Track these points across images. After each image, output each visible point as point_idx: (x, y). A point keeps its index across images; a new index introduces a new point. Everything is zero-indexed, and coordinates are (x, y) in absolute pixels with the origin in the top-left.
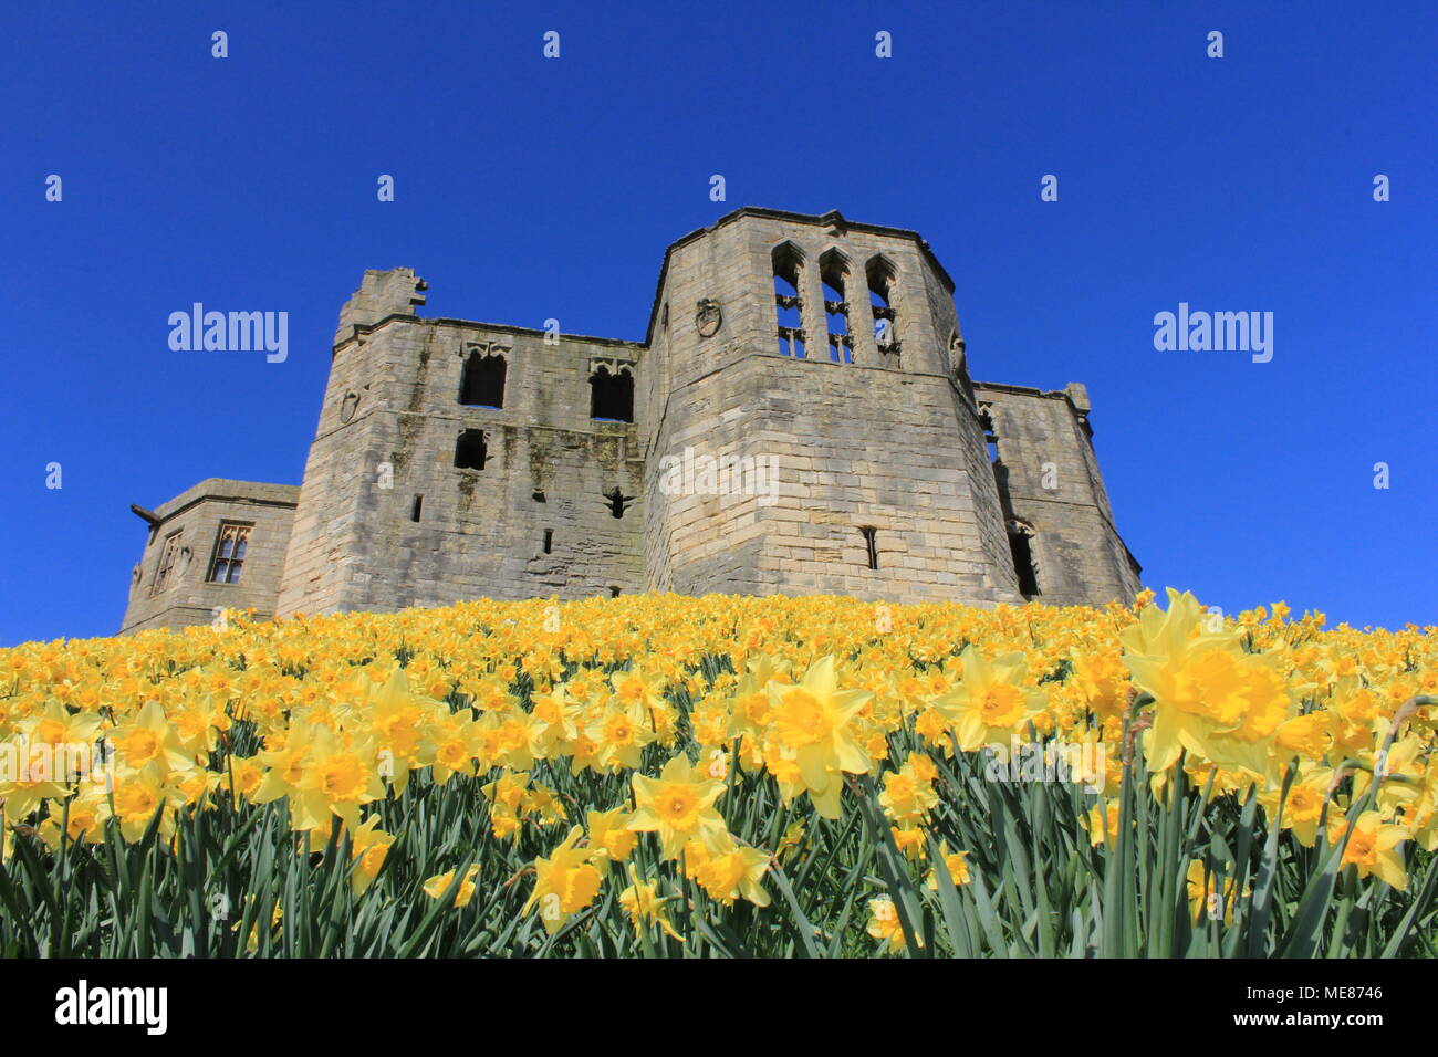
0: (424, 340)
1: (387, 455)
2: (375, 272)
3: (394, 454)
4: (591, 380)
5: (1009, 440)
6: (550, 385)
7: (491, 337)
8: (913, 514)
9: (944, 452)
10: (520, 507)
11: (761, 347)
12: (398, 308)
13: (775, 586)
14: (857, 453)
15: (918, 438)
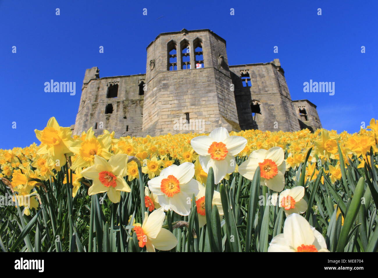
0: (98, 84)
1: (89, 114)
2: (88, 69)
3: (91, 114)
4: (139, 85)
5: (253, 79)
6: (129, 89)
7: (115, 80)
8: (200, 107)
9: (210, 88)
10: (120, 121)
11: (162, 70)
12: (92, 77)
13: (160, 133)
14: (185, 93)
15: (203, 86)
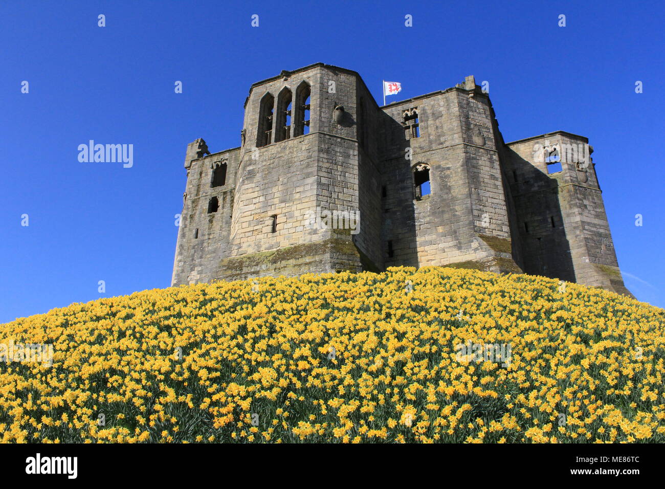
0: (201, 167)
1: (188, 217)
2: (190, 144)
3: (191, 215)
5: (423, 124)
7: (222, 156)
8: (291, 204)
9: (310, 170)
12: (193, 157)
13: (237, 250)
14: (274, 183)
15: (300, 167)
